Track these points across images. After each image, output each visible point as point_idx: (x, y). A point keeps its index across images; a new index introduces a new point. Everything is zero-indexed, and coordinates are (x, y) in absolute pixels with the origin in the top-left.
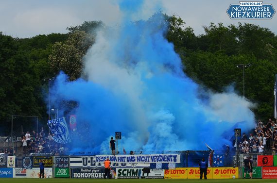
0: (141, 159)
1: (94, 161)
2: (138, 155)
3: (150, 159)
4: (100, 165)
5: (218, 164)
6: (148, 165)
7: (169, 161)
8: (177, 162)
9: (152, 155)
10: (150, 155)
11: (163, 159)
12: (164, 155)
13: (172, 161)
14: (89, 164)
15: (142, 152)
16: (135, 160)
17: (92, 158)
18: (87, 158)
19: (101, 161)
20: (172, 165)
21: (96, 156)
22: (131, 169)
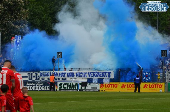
0: (80, 75)
1: (39, 76)
2: (77, 72)
3: (87, 75)
4: (43, 79)
5: (147, 79)
6: (86, 80)
7: (104, 76)
8: (111, 78)
9: (90, 72)
10: (87, 72)
11: (99, 74)
12: (100, 71)
13: (106, 76)
14: (34, 79)
15: (80, 69)
16: (74, 75)
17: (36, 74)
18: (32, 74)
19: (45, 76)
20: (106, 81)
21: (40, 72)
22: (71, 84)
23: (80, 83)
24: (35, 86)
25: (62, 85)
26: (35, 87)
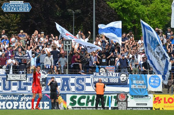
14: (14, 88)
22: (94, 97)
23: (113, 95)
24: (18, 101)
25: (76, 100)
26: (17, 103)
